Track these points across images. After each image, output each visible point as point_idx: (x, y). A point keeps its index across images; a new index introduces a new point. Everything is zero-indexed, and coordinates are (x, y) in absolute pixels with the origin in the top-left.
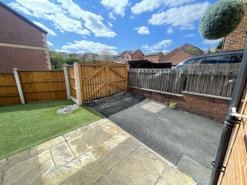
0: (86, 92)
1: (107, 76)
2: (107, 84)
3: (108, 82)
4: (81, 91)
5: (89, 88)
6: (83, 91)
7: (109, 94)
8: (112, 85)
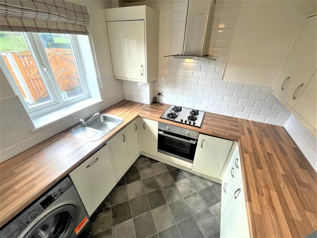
0: (37, 88)
1: (60, 67)
2: (63, 77)
3: (64, 74)
4: (29, 87)
5: (39, 84)
6: (31, 87)
7: (69, 88)
8: (71, 77)
